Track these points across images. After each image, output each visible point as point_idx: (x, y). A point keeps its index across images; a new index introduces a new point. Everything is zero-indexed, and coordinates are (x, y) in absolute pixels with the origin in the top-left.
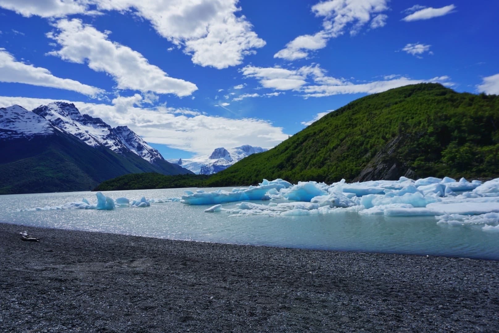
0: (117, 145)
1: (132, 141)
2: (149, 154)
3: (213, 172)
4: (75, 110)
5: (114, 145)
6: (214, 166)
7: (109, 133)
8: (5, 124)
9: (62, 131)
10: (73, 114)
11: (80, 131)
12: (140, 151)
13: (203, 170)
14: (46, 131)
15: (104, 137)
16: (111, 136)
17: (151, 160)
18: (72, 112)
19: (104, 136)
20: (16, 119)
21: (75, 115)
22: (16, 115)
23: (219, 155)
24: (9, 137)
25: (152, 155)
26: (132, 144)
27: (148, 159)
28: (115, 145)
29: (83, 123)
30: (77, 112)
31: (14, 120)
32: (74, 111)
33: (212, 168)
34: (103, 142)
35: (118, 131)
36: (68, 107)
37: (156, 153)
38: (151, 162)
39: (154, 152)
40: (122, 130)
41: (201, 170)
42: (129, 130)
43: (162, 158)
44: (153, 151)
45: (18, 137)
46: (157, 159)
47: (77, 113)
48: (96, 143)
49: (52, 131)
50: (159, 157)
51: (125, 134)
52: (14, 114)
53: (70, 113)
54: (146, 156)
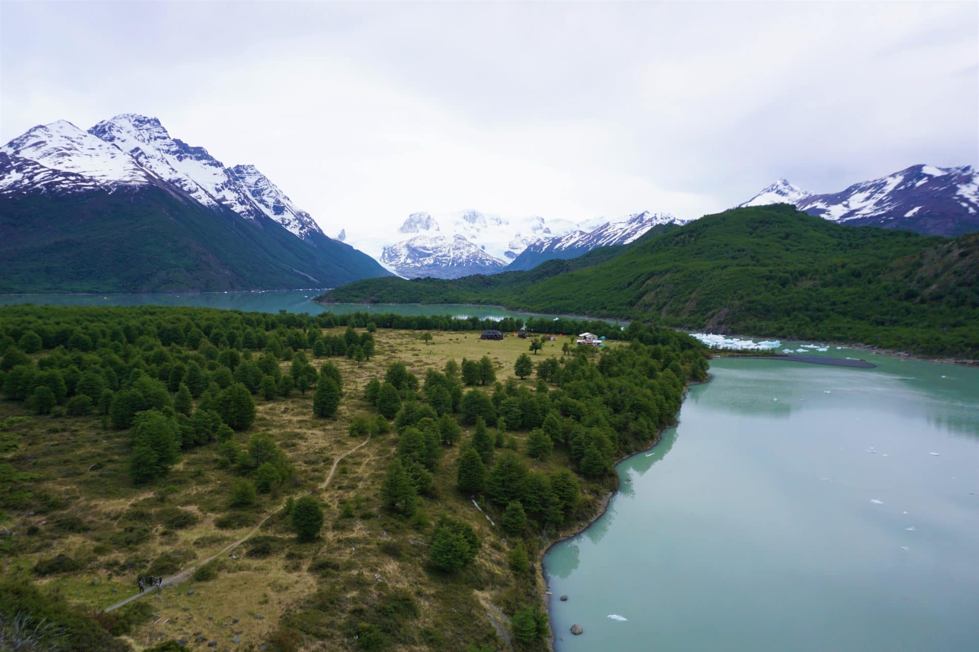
0: (242, 203)
1: (264, 195)
2: (297, 221)
3: (407, 258)
4: (162, 131)
5: (237, 202)
6: (408, 246)
7: (226, 179)
8: (56, 160)
9: (156, 177)
10: (158, 139)
11: (179, 176)
12: (279, 214)
13: (386, 255)
14: (132, 176)
15: (218, 187)
16: (231, 185)
17: (300, 233)
18: (157, 135)
19: (217, 184)
20: (70, 149)
21: (162, 140)
22: (69, 142)
23: (418, 225)
24: (74, 187)
25: (303, 224)
26: (264, 201)
27: (296, 231)
28: (239, 202)
29: (178, 157)
30: (164, 135)
31: (68, 152)
32: (158, 132)
33: (405, 252)
34: (219, 196)
35: (237, 173)
36: (148, 126)
37: (308, 220)
38: (301, 236)
39: (305, 218)
40: (245, 172)
41: (384, 253)
42: (257, 173)
43: (320, 230)
44: (302, 216)
45: (89, 186)
46: (312, 232)
47: (164, 138)
48: (211, 199)
49: (144, 177)
50: (314, 227)
51: (251, 180)
52: (63, 138)
53: (152, 137)
54: (291, 226)
